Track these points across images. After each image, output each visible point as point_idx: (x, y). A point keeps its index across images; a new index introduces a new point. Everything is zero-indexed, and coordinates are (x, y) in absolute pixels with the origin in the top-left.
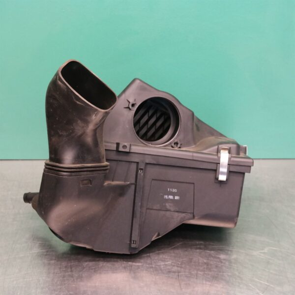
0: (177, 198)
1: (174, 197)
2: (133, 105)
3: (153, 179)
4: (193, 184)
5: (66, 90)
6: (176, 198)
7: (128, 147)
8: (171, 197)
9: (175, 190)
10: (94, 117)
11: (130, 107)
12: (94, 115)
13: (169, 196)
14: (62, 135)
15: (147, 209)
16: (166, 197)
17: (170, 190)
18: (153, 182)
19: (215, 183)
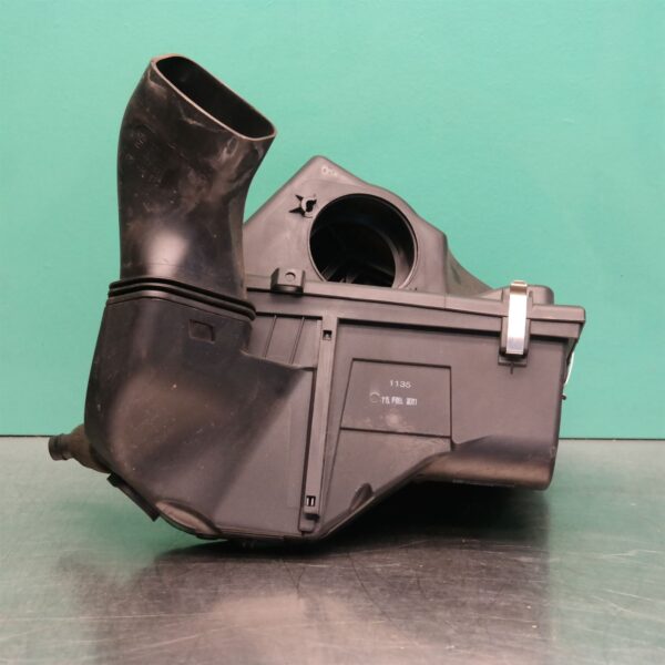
0: (411, 401)
1: (405, 401)
2: (311, 205)
3: (354, 360)
4: (449, 368)
5: (165, 97)
6: (408, 403)
7: (299, 276)
8: (397, 400)
9: (405, 385)
10: (224, 155)
11: (304, 208)
12: (225, 150)
13: (393, 398)
14: (151, 213)
15: (341, 429)
16: (386, 399)
17: (395, 384)
18: (355, 363)
19: (500, 364)
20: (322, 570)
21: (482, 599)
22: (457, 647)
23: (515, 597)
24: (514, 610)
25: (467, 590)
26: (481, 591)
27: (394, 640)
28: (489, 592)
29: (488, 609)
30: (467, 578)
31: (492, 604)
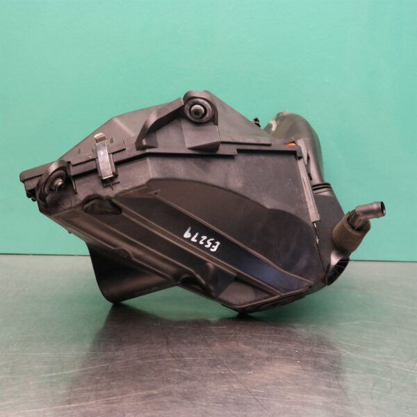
20: (181, 329)
21: (271, 346)
22: (254, 373)
23: (290, 346)
24: (288, 353)
25: (263, 341)
26: (271, 342)
27: (219, 368)
28: (276, 343)
29: (274, 352)
30: (264, 335)
31: (276, 349)
